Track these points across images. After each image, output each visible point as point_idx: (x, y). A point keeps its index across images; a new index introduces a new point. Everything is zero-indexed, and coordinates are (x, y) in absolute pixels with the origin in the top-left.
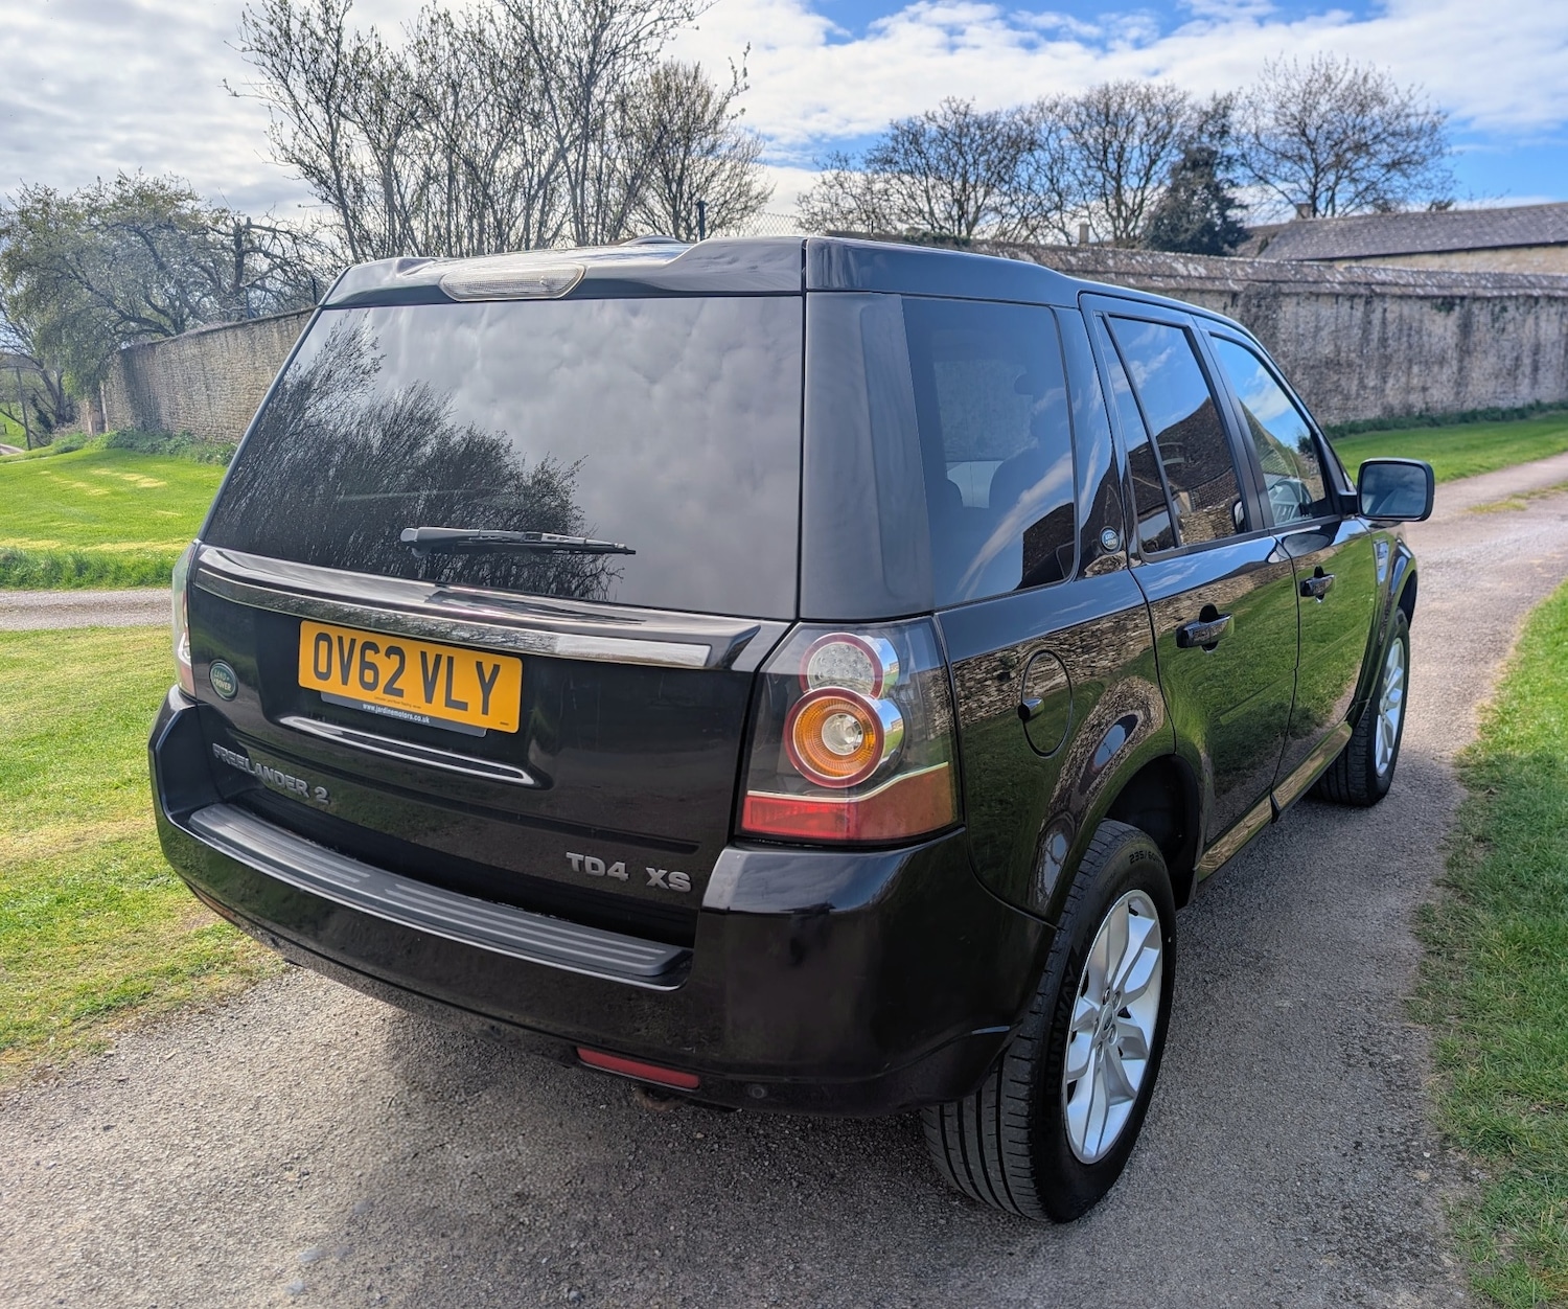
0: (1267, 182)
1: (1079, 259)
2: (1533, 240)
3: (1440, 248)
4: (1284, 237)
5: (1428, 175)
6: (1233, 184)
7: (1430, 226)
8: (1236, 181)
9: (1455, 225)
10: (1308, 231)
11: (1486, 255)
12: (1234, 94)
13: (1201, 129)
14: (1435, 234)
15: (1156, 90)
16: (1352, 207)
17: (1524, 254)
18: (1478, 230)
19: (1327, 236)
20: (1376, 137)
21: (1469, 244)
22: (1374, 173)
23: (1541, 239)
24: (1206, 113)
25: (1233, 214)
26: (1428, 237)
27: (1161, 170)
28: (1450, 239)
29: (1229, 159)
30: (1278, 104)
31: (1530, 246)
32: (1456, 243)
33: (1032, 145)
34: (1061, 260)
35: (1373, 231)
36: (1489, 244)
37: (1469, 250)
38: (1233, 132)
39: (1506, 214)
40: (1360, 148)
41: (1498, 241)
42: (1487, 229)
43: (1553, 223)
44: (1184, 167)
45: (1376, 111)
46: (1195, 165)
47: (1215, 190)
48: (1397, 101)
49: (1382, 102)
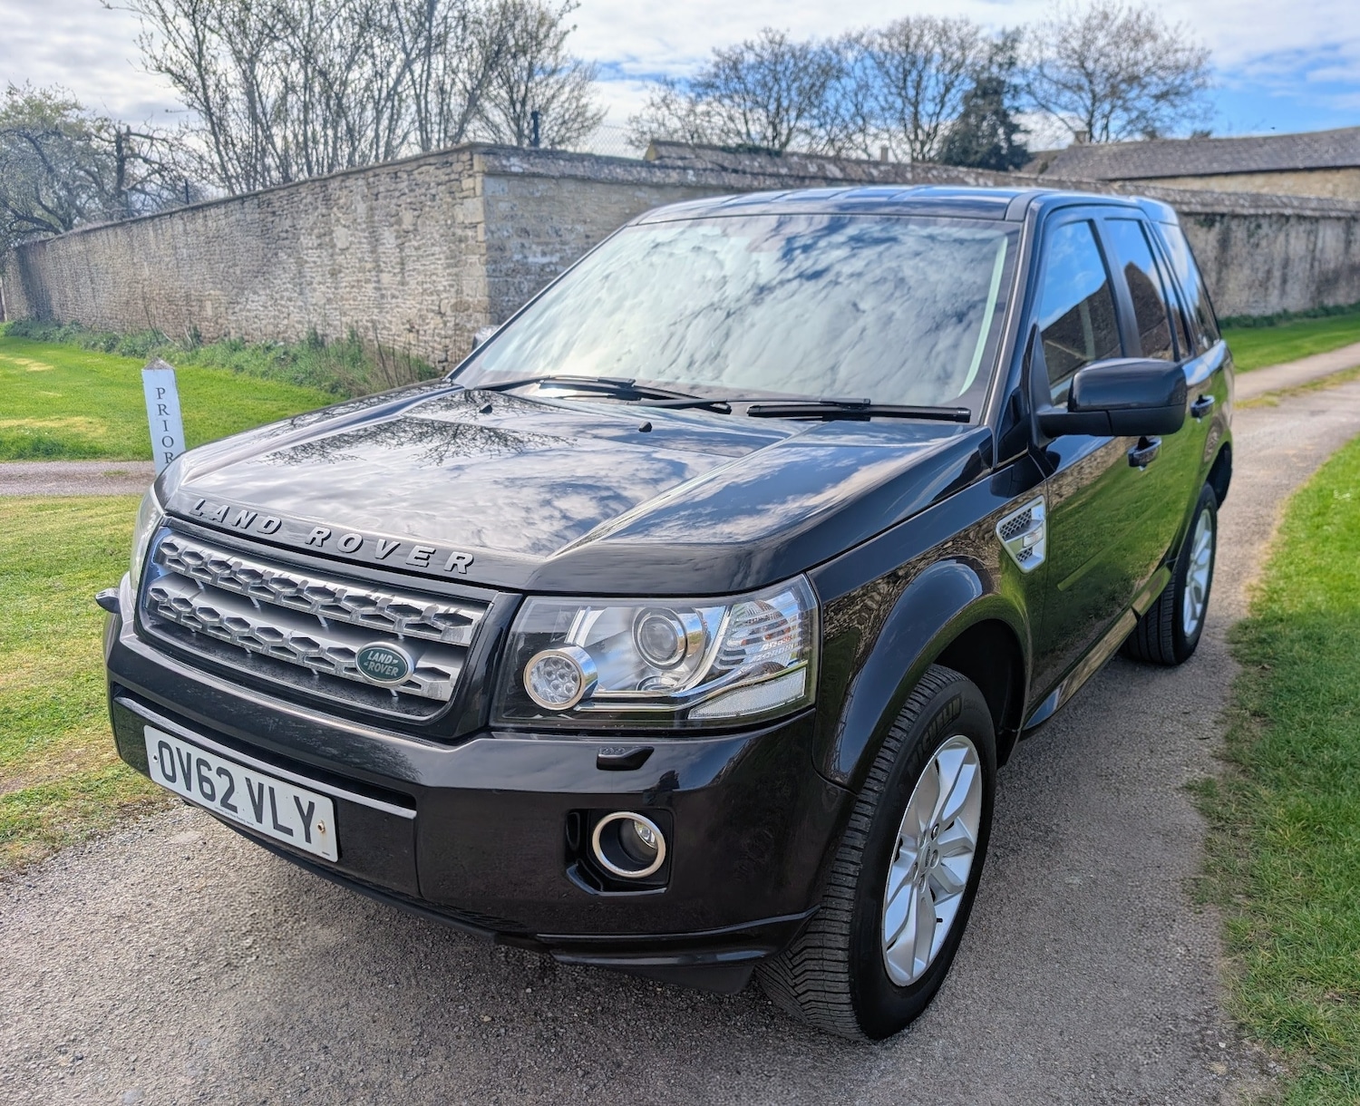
0: (1048, 109)
1: (881, 172)
2: (1284, 165)
3: (1201, 171)
4: (1062, 160)
5: (1193, 106)
6: (1018, 110)
7: (1193, 152)
8: (1021, 109)
9: (1216, 151)
10: (1084, 155)
11: (1242, 179)
12: (1021, 28)
13: (991, 60)
14: (1198, 159)
15: (951, 24)
16: (1124, 134)
17: (1276, 178)
18: (1236, 156)
19: (1101, 160)
20: (1148, 70)
21: (1228, 168)
22: (1145, 103)
23: (1291, 165)
24: (996, 46)
25: (1018, 138)
26: (1192, 161)
27: (955, 97)
28: (1210, 162)
29: (1015, 87)
30: (1061, 38)
31: (1282, 171)
32: (1216, 167)
33: (840, 73)
34: (864, 172)
35: (1143, 156)
36: (1245, 169)
37: (1227, 174)
38: (1019, 64)
39: (1262, 142)
40: (1133, 79)
41: (1253, 166)
42: (1244, 155)
43: (1303, 151)
44: (976, 95)
45: (1148, 46)
46: (985, 94)
47: (1003, 116)
48: (1166, 38)
49: (1154, 38)
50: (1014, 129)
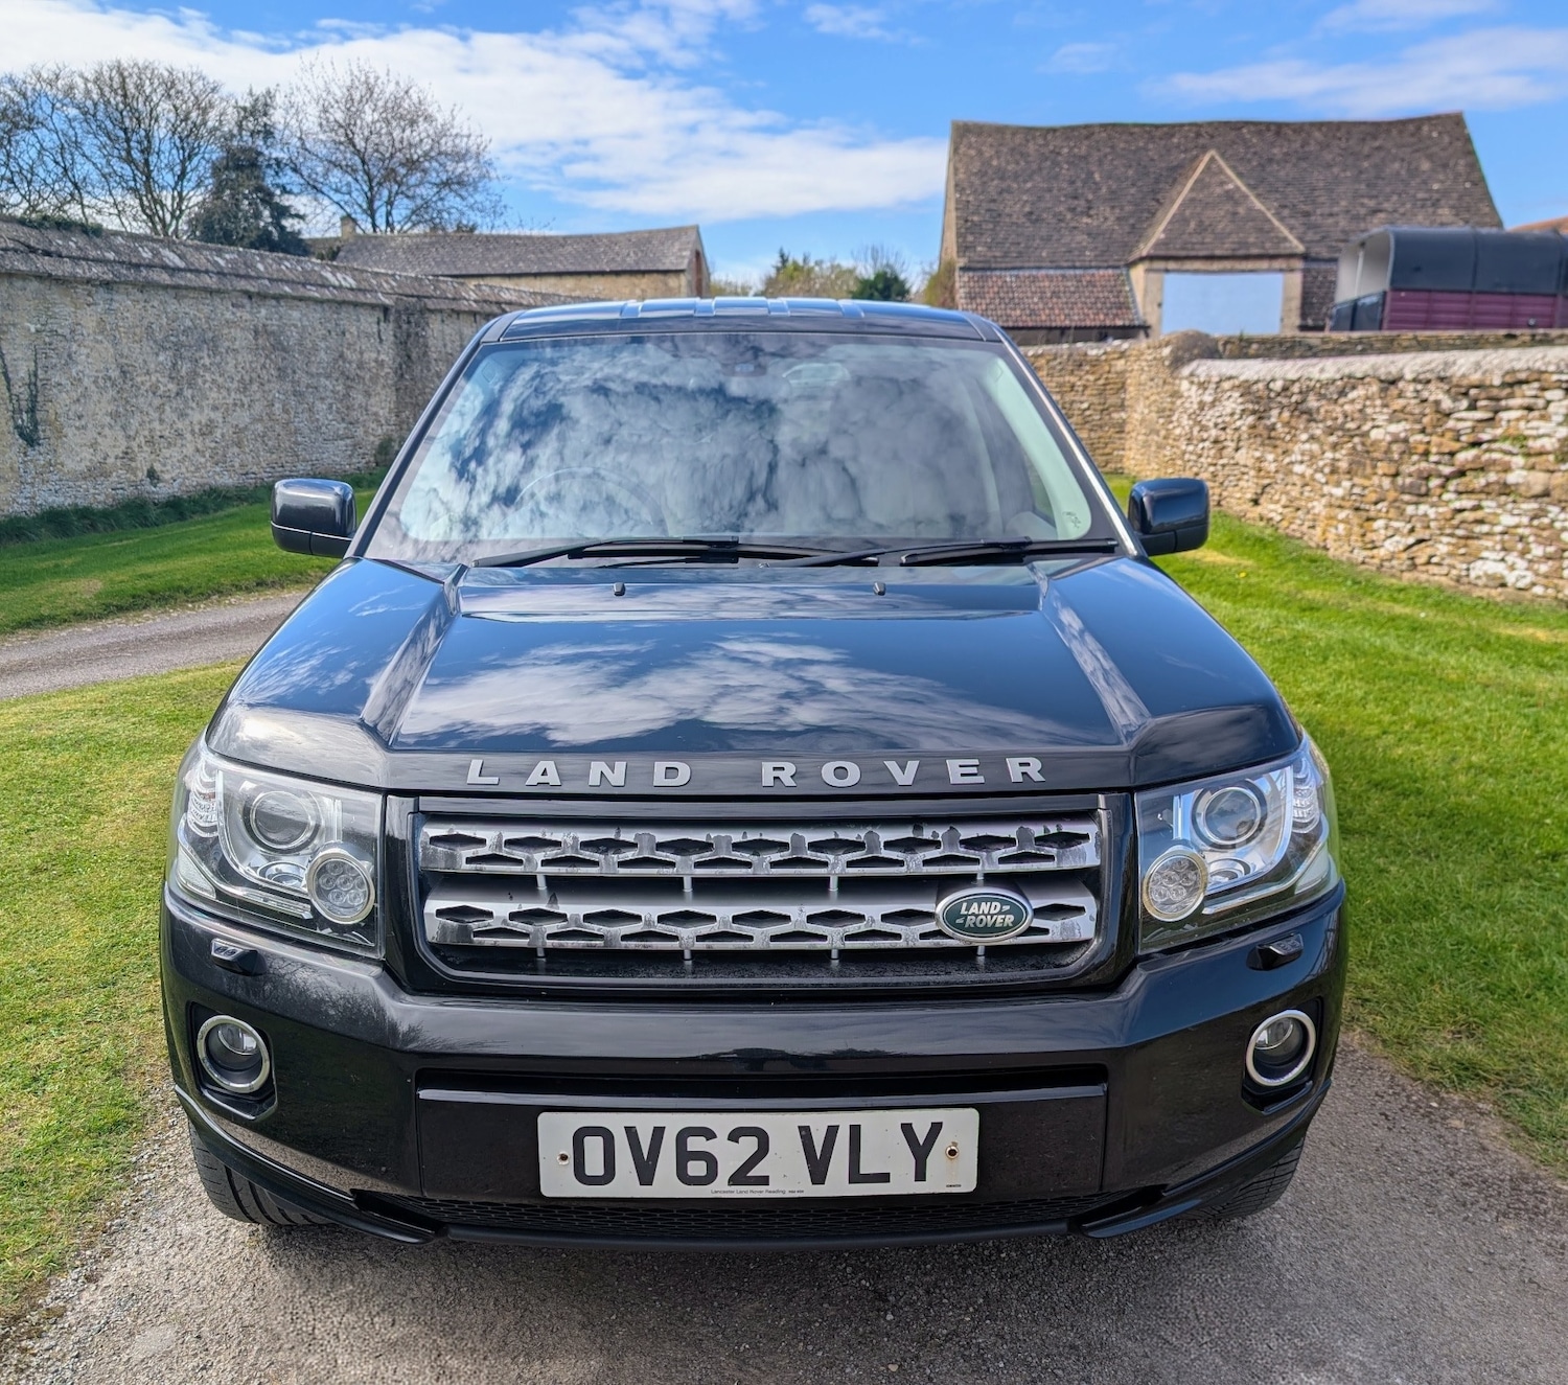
0: (320, 191)
1: (227, 261)
2: (591, 268)
3: (508, 271)
4: (350, 251)
5: (479, 197)
6: (285, 191)
7: (495, 248)
8: (288, 188)
9: (518, 250)
10: (374, 247)
11: (552, 281)
12: (272, 91)
13: (240, 126)
14: (501, 257)
15: (180, 75)
16: (409, 224)
17: (585, 281)
18: (540, 255)
19: (396, 253)
20: (426, 154)
21: (535, 269)
22: (426, 191)
23: (598, 268)
24: (245, 109)
25: (287, 223)
26: (496, 259)
27: (200, 167)
28: (516, 262)
29: (278, 162)
30: (321, 107)
31: (589, 274)
32: (522, 267)
34: (208, 260)
35: (440, 250)
36: (553, 270)
37: (536, 275)
38: (277, 135)
39: (562, 241)
40: (412, 165)
41: (560, 268)
42: (548, 255)
43: (605, 253)
44: (227, 168)
45: (422, 125)
46: (239, 168)
47: (267, 198)
48: (440, 121)
49: (428, 118)
50: (281, 212)
